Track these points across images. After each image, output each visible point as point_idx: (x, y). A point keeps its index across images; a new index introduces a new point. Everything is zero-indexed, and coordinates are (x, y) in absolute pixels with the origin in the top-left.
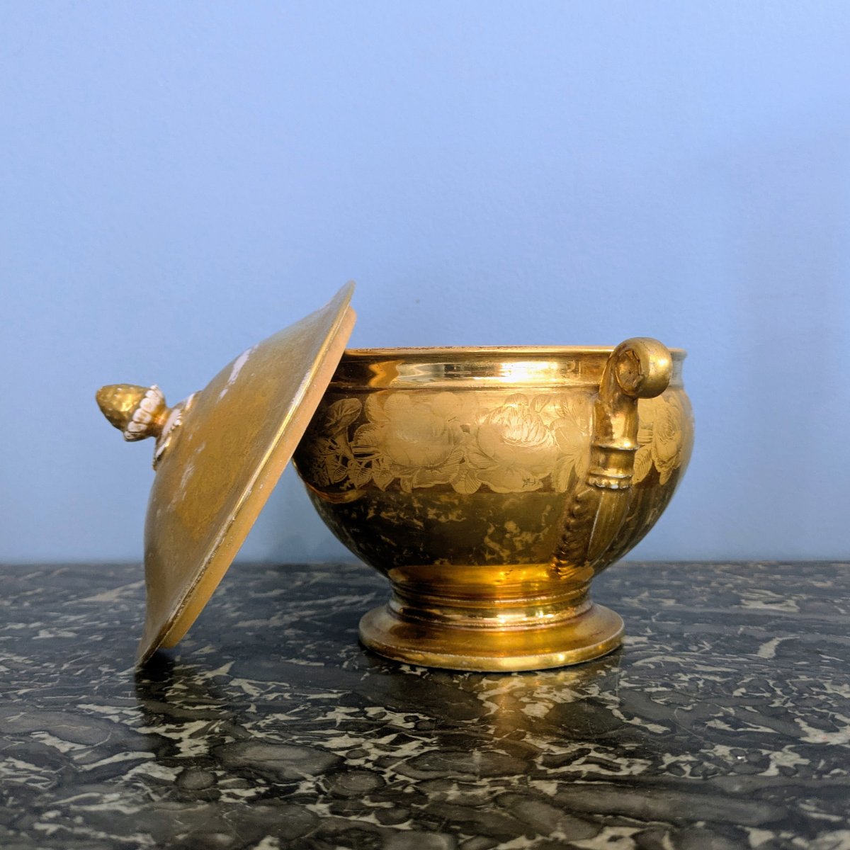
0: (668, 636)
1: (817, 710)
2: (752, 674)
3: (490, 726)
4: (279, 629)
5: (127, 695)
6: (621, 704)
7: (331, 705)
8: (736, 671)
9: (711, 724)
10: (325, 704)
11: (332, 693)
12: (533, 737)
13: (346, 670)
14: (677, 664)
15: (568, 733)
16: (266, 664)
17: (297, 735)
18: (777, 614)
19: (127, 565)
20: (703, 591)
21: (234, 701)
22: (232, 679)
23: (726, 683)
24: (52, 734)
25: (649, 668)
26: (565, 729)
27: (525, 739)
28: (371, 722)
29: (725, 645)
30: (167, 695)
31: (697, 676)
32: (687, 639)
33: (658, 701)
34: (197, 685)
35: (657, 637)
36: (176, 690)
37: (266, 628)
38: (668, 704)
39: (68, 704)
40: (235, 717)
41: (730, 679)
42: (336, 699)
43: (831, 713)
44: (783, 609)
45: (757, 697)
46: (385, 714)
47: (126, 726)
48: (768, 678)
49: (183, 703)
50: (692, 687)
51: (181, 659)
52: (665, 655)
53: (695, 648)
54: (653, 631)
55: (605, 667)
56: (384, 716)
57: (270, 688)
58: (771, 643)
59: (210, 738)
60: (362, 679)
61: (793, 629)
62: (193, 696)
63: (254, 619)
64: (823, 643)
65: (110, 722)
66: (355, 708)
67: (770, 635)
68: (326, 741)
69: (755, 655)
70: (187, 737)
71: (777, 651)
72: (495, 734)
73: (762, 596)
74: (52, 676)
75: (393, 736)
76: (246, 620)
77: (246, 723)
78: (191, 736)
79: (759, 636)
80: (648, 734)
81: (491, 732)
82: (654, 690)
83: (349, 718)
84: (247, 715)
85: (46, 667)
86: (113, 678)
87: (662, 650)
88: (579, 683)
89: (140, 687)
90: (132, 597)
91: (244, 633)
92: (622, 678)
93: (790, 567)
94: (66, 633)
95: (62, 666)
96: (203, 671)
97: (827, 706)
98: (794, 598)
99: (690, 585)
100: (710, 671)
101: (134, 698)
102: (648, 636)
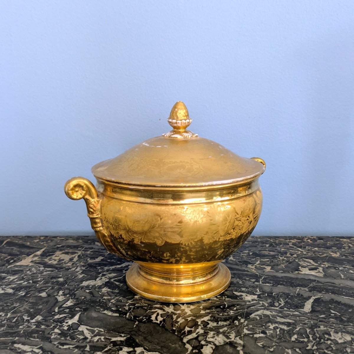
0: (266, 295)
2: (301, 325)
4: (100, 288)
5: (35, 337)
6: (244, 346)
7: (121, 346)
8: (294, 322)
10: (119, 345)
11: (121, 336)
13: (128, 320)
14: (267, 316)
16: (94, 314)
18: (314, 278)
19: (35, 237)
20: (283, 260)
21: (80, 342)
22: (79, 326)
23: (289, 330)
25: (257, 319)
29: (290, 302)
30: (52, 337)
31: (277, 325)
32: (274, 297)
33: (259, 344)
34: (65, 330)
35: (262, 296)
36: (56, 333)
37: (95, 287)
38: (263, 346)
39: (10, 344)
41: (291, 327)
42: (123, 341)
44: (317, 274)
45: (301, 342)
48: (307, 327)
49: (59, 343)
50: (274, 334)
51: (58, 310)
52: (264, 309)
53: (277, 304)
54: (260, 291)
55: (238, 318)
57: (96, 333)
58: (310, 300)
60: (135, 326)
61: (320, 290)
62: (63, 338)
64: (332, 301)
66: (131, 348)
67: (310, 294)
69: (302, 310)
71: (312, 307)
73: (309, 264)
74: (3, 322)
79: (305, 295)
82: (258, 336)
84: (85, 352)
85: (1, 316)
86: (29, 324)
87: (263, 305)
88: (226, 331)
89: (41, 331)
90: (37, 262)
91: (85, 291)
92: (245, 327)
93: (322, 241)
94: (9, 289)
95: (7, 315)
96: (67, 320)
97: (330, 349)
98: (322, 266)
99: (278, 255)
100: (282, 321)
101: (38, 340)
102: (258, 295)
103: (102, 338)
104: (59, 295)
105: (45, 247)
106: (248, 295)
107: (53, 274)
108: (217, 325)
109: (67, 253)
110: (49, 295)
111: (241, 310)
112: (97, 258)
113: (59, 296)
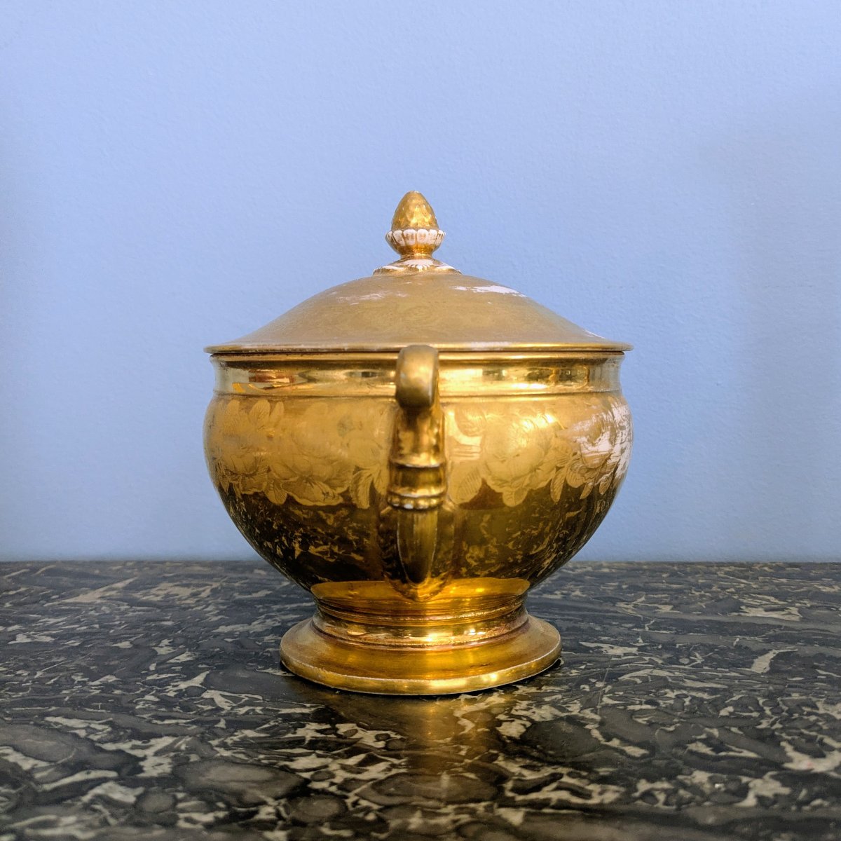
0: (660, 647)
1: (806, 732)
2: (743, 691)
3: (462, 747)
4: (259, 635)
5: (96, 707)
6: (602, 724)
7: (301, 721)
8: (726, 687)
9: (692, 747)
10: (295, 720)
11: (305, 707)
12: (506, 759)
14: (664, 679)
15: (542, 756)
16: (241, 674)
17: (264, 754)
18: (778, 623)
19: (114, 563)
20: (702, 596)
21: (205, 714)
22: (205, 691)
23: (715, 700)
24: (17, 749)
25: (636, 683)
26: (539, 751)
27: (496, 762)
28: (341, 740)
29: (717, 658)
30: (137, 707)
31: (684, 692)
32: (679, 651)
33: (640, 720)
34: (170, 697)
35: (649, 648)
36: (147, 702)
37: (247, 634)
38: (650, 724)
39: (37, 716)
40: (203, 733)
41: (718, 696)
42: (308, 715)
43: (820, 736)
44: (786, 618)
45: (745, 718)
46: (357, 731)
47: (92, 741)
48: (758, 696)
49: (153, 716)
50: (678, 705)
51: (156, 668)
52: (654, 668)
53: (686, 661)
54: (644, 641)
55: (590, 681)
56: (354, 734)
57: (243, 700)
58: (767, 655)
59: (175, 756)
61: (792, 640)
62: (163, 709)
63: (236, 623)
64: (820, 657)
65: (76, 736)
66: (327, 724)
67: (766, 646)
68: (292, 761)
69: (747, 669)
70: (152, 754)
71: (771, 665)
72: (467, 756)
73: (764, 602)
74: (23, 685)
75: (362, 756)
76: (227, 625)
77: (214, 740)
78: (157, 754)
79: (755, 648)
80: (624, 757)
81: (463, 753)
82: (637, 707)
83: (319, 735)
84: (215, 730)
85: (20, 675)
86: (85, 688)
87: (651, 662)
88: (561, 700)
89: (111, 699)
90: (114, 597)
91: (223, 639)
92: (606, 694)
93: (797, 569)
94: (44, 637)
95: (36, 674)
96: (177, 682)
97: (816, 728)
98: (797, 605)
99: (690, 589)
100: (698, 686)
101: (104, 711)
102: (638, 647)
103: (258, 709)
104: (160, 645)
105: (135, 576)
106: (616, 647)
107: (151, 615)
108: (539, 691)
109: (187, 586)
110: (136, 646)
111: (599, 669)
112: (257, 592)
113: (162, 647)
